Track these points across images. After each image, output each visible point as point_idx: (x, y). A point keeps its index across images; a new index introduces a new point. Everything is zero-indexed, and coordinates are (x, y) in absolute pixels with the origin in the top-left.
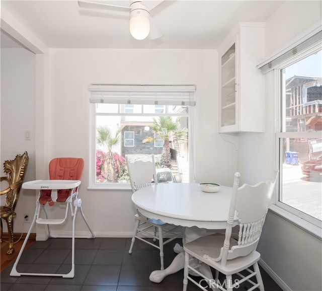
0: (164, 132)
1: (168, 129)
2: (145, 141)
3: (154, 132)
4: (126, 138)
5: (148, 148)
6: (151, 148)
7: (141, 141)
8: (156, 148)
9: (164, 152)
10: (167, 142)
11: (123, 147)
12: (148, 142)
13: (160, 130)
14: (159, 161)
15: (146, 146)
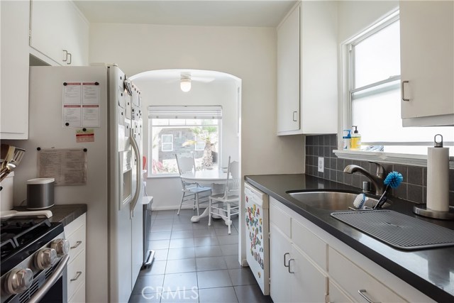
0: (205, 135)
1: (210, 132)
2: (184, 145)
3: (195, 134)
4: (164, 142)
5: (189, 152)
6: (192, 152)
7: (181, 144)
8: (197, 151)
9: (205, 155)
10: (209, 145)
11: (160, 151)
12: (188, 146)
13: (201, 133)
14: (201, 165)
15: (187, 150)
